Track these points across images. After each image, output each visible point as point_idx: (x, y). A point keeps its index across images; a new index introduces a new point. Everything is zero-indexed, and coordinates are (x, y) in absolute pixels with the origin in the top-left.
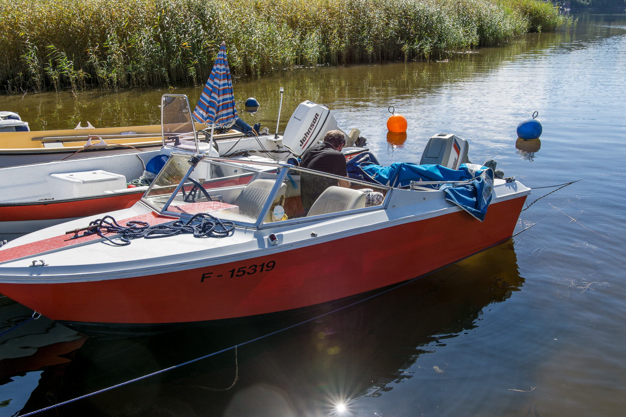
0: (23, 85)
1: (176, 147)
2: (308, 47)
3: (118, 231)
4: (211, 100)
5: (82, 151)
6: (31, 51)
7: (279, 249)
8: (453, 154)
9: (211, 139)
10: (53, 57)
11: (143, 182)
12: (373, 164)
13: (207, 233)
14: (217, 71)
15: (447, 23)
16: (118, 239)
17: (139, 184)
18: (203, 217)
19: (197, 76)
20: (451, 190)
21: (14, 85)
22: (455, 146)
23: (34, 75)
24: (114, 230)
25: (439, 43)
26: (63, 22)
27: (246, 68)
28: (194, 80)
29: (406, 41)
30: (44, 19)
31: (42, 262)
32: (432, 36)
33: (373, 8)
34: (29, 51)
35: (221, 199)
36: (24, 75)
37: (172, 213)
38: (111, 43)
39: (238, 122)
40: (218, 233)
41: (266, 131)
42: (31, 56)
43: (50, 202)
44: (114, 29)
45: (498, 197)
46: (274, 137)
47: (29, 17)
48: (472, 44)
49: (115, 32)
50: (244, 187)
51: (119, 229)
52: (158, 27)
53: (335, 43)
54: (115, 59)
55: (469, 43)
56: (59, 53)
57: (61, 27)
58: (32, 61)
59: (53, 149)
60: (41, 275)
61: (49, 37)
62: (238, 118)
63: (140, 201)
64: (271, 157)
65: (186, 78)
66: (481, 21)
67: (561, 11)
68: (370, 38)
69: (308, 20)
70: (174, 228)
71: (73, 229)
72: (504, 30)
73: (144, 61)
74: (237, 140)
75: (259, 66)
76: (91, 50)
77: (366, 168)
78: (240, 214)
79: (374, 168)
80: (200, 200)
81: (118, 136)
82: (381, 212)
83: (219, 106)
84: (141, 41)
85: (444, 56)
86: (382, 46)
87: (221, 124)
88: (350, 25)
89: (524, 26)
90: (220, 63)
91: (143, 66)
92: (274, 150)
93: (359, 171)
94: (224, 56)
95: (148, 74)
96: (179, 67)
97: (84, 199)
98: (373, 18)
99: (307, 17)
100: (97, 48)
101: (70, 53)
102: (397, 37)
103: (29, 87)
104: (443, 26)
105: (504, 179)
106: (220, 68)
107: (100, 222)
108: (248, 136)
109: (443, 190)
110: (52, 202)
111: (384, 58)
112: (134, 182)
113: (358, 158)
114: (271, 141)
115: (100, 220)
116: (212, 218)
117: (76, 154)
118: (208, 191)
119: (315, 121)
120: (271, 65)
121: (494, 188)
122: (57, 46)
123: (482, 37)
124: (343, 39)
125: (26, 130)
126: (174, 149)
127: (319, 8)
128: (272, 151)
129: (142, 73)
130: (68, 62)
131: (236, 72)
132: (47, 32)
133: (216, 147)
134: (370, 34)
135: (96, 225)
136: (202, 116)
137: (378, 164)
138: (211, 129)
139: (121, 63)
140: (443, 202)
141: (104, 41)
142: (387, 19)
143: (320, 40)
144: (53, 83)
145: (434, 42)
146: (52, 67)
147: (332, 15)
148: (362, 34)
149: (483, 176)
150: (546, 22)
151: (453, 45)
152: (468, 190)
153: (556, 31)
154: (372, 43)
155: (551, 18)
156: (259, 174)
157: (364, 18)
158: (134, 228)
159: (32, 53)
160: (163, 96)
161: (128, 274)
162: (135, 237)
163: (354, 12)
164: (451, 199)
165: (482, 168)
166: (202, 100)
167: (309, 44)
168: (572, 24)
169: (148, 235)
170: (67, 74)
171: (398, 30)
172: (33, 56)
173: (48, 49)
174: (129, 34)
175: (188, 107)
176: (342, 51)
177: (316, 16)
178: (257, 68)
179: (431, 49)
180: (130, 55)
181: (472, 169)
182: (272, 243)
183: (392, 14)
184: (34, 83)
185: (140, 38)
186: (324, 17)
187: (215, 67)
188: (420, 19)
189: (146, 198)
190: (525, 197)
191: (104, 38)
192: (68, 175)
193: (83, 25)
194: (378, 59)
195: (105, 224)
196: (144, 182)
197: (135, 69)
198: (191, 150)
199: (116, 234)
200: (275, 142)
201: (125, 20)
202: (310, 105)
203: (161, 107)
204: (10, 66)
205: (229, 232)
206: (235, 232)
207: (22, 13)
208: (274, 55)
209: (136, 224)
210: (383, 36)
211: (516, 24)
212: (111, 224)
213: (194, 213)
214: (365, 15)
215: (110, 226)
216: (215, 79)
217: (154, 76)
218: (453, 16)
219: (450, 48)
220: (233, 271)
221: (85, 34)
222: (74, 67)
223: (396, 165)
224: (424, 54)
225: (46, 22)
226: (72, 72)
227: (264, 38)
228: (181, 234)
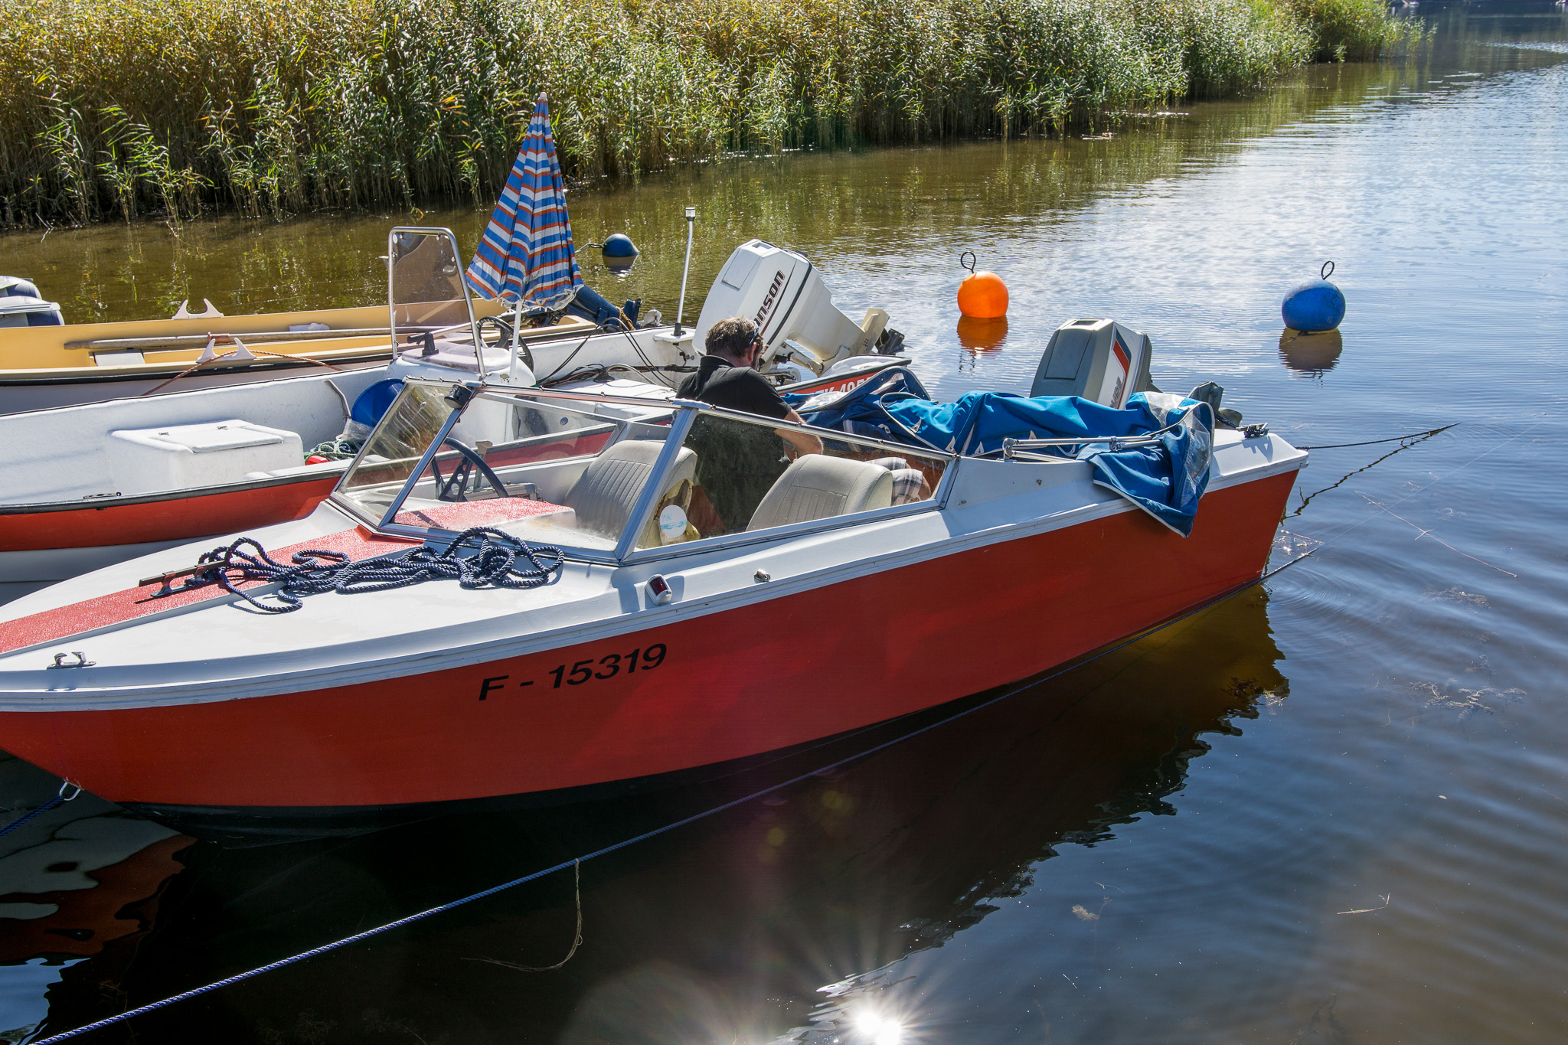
0: (42, 206)
1: (428, 360)
2: (759, 105)
3: (270, 575)
4: (515, 240)
5: (192, 374)
6: (64, 121)
7: (674, 613)
8: (1113, 368)
9: (516, 340)
10: (118, 137)
11: (344, 448)
12: (914, 398)
13: (493, 578)
14: (526, 168)
15: (1108, 41)
16: (271, 595)
17: (334, 455)
18: (485, 537)
19: (482, 182)
20: (1107, 459)
21: (20, 207)
22: (1117, 350)
23: (70, 182)
24: (261, 574)
25: (1089, 92)
26: (142, 47)
27: (605, 159)
28: (473, 190)
29: (1005, 87)
30: (95, 40)
31: (80, 657)
32: (1070, 74)
33: (921, 4)
34: (58, 121)
35: (532, 492)
36: (46, 183)
37: (408, 529)
38: (264, 98)
39: (581, 296)
40: (521, 575)
41: (656, 317)
42: (63, 135)
43: (113, 503)
44: (273, 64)
45: (1225, 475)
46: (673, 333)
47: (56, 37)
48: (1170, 92)
49: (274, 73)
50: (590, 460)
51: (274, 570)
52: (381, 56)
53: (828, 93)
54: (274, 140)
55: (1164, 91)
56: (132, 127)
57: (137, 61)
58: (65, 147)
59: (118, 370)
60: (77, 690)
61: (107, 85)
62: (582, 286)
63: (328, 500)
64: (667, 381)
65: (453, 185)
66: (1194, 36)
67: (1394, 9)
68: (914, 79)
69: (760, 38)
70: (410, 567)
71: (159, 574)
72: (1252, 57)
73: (347, 143)
74: (580, 340)
75: (638, 154)
76: (214, 117)
77: (896, 407)
78: (578, 527)
79: (915, 407)
80: (478, 493)
81: (284, 334)
82: (931, 518)
83: (533, 255)
84: (339, 94)
85: (1101, 124)
86: (945, 102)
87: (538, 301)
88: (864, 47)
89: (1302, 48)
90: (533, 146)
91: (347, 157)
92: (674, 366)
93: (880, 416)
94: (544, 130)
95: (359, 177)
96: (436, 158)
97: (196, 494)
98: (922, 31)
99: (756, 29)
100: (228, 112)
101: (161, 125)
102: (983, 76)
103: (58, 212)
104: (1099, 48)
105: (1239, 430)
106: (535, 160)
107: (224, 553)
108: (607, 331)
109: (1087, 460)
110: (116, 503)
111: (950, 131)
112: (323, 450)
113: (876, 384)
114: (664, 342)
115: (226, 548)
116: (507, 538)
117: (177, 381)
118: (499, 471)
119: (774, 291)
120: (667, 151)
121: (1214, 453)
122: (128, 108)
123: (1196, 75)
124: (848, 85)
125: (55, 321)
126: (421, 365)
127: (786, 6)
128: (667, 368)
129: (343, 173)
130: (156, 148)
131: (578, 169)
132: (103, 74)
133: (528, 359)
134: (914, 70)
135: (216, 562)
136: (491, 281)
137: (927, 398)
138: (514, 315)
139: (289, 151)
140: (1088, 489)
141: (248, 95)
142: (957, 32)
143: (788, 86)
144: (119, 201)
145: (1076, 88)
146: (116, 162)
147: (818, 23)
148: (895, 72)
149: (1187, 424)
150: (1357, 37)
151: (1123, 95)
152: (1150, 457)
153: (1382, 57)
154: (920, 95)
155: (1370, 25)
156: (628, 427)
157: (901, 29)
158: (310, 569)
159: (66, 127)
160: (393, 231)
161: (296, 682)
162: (313, 589)
163: (875, 16)
164: (1108, 481)
165: (1183, 403)
166: (488, 240)
167: (762, 97)
168: (1421, 39)
169: (345, 585)
170: (154, 178)
171: (985, 60)
172: (68, 134)
173: (104, 116)
174: (310, 77)
175: (456, 258)
176: (846, 115)
177: (779, 26)
178: (631, 160)
179: (1070, 108)
180: (312, 130)
181: (1159, 405)
182: (657, 598)
183: (971, 20)
184: (72, 203)
185: (338, 86)
186: (800, 30)
187: (521, 158)
188: (1040, 31)
189: (343, 493)
190: (1296, 472)
191: (245, 87)
192: (155, 432)
193: (192, 56)
194: (936, 133)
195: (239, 558)
196: (347, 448)
197: (324, 165)
198: (464, 368)
199: (266, 583)
200: (674, 344)
201: (298, 40)
202: (762, 252)
203: (388, 260)
204: (10, 159)
205: (550, 574)
206: (565, 573)
207: (36, 25)
208: (675, 127)
209: (315, 559)
210: (947, 74)
211: (1280, 42)
212: (253, 560)
213: (462, 528)
214: (901, 22)
215: (251, 563)
216: (523, 189)
217: (373, 183)
218: (1124, 24)
219: (1115, 104)
220: (560, 671)
221: (198, 78)
222: (171, 162)
223: (969, 398)
224: (1051, 121)
225: (99, 48)
226: (165, 173)
227: (649, 83)
228: (428, 580)
